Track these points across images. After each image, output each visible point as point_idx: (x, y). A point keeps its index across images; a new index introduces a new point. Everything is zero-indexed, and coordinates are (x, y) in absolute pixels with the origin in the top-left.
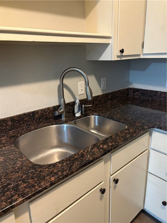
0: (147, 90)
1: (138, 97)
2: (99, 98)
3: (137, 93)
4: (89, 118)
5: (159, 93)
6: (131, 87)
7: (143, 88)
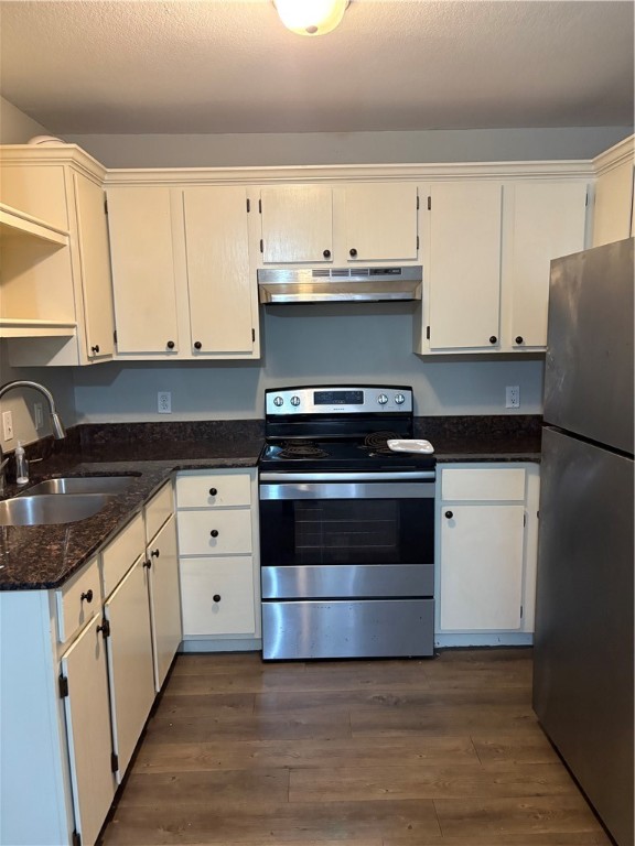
0: (123, 424)
1: (103, 441)
2: (38, 447)
3: (101, 433)
4: (48, 484)
5: (148, 426)
6: (82, 423)
7: (112, 422)
